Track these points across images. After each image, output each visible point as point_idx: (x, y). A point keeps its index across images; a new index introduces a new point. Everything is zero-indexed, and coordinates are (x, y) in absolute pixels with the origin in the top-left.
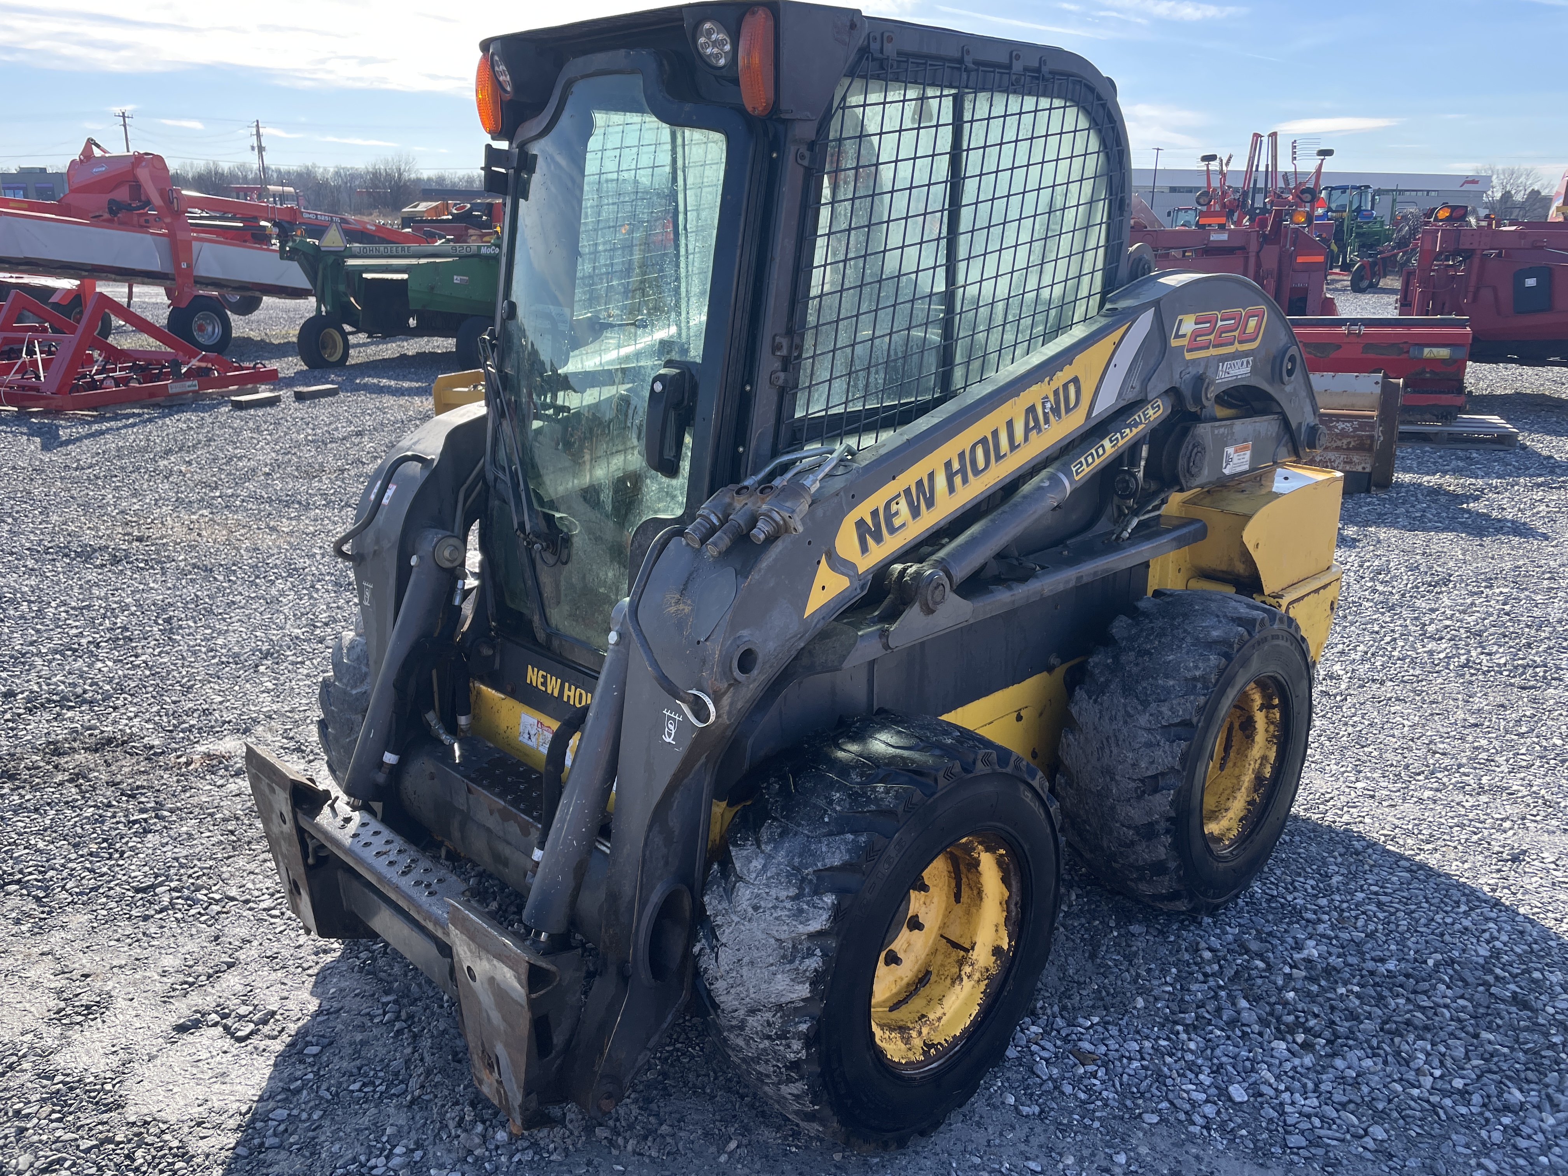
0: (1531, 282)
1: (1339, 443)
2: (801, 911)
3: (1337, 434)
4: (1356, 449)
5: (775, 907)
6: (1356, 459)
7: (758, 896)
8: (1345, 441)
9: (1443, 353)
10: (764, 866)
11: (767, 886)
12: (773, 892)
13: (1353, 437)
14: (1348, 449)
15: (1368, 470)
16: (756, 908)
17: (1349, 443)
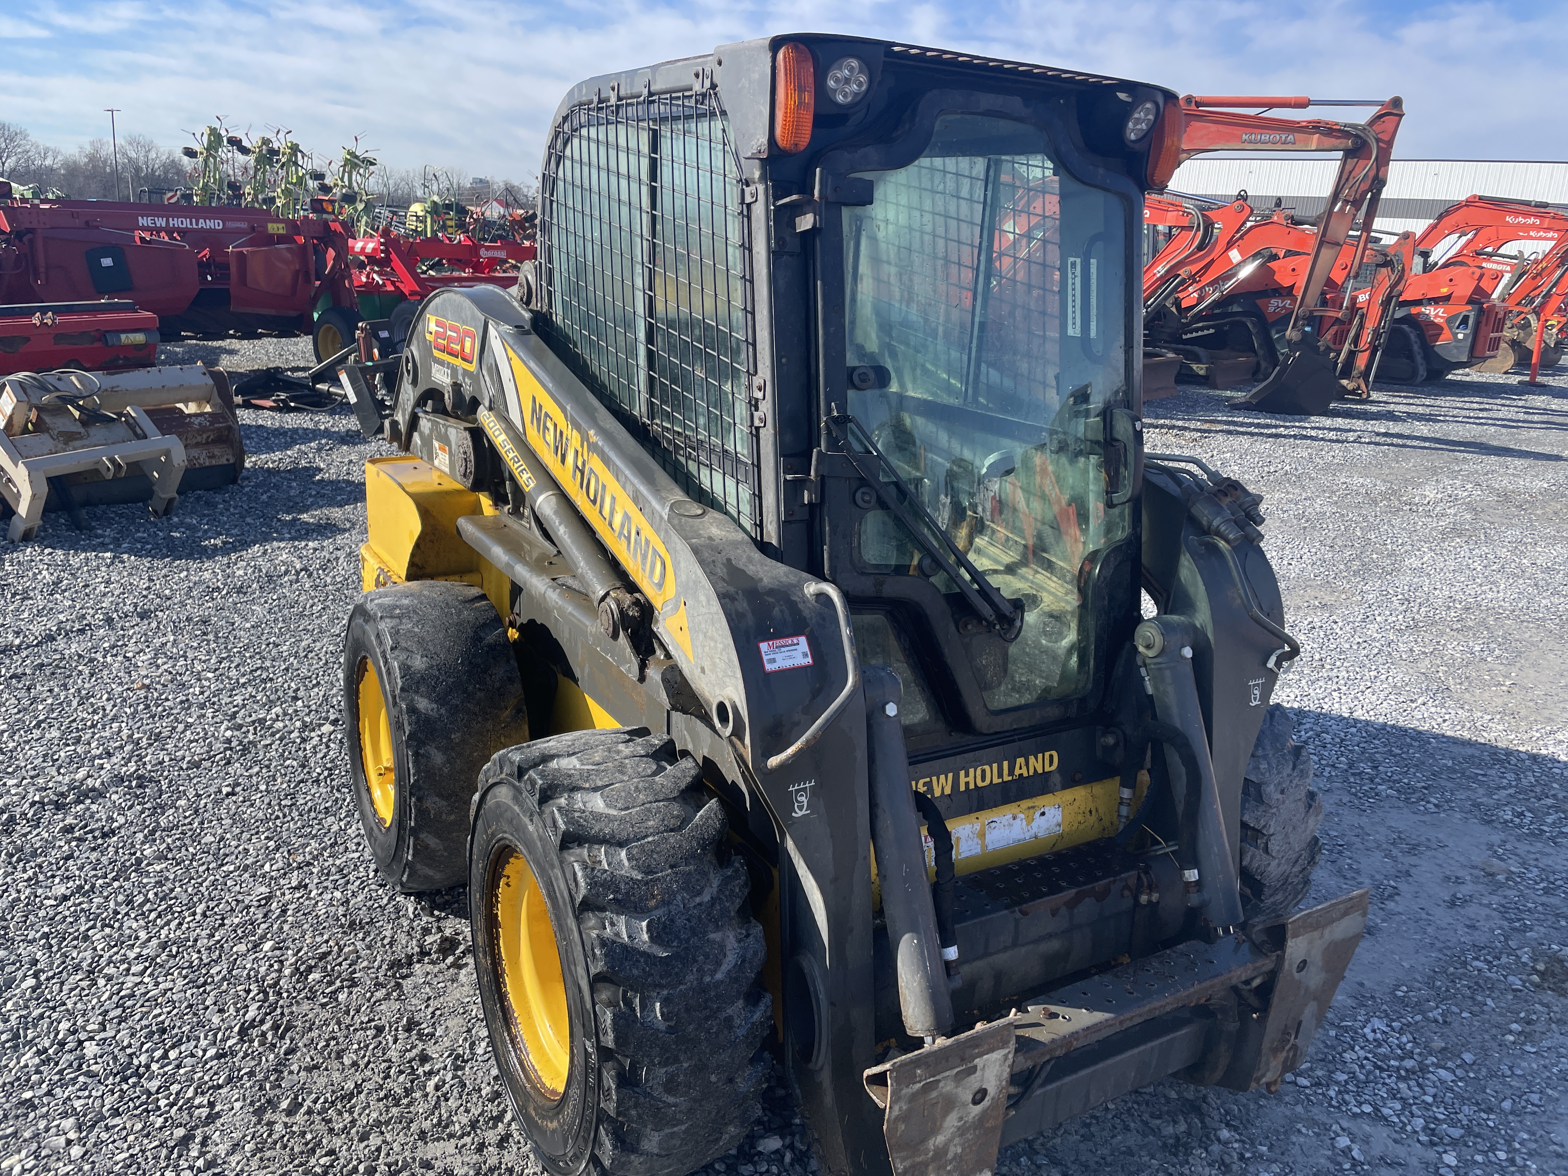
0: (107, 262)
1: (199, 439)
2: (1302, 771)
3: (198, 431)
4: (214, 442)
5: (1291, 782)
6: (217, 451)
7: (1279, 783)
8: (205, 436)
9: (139, 338)
10: (1269, 763)
11: (1279, 773)
12: (1285, 774)
13: (212, 431)
14: (207, 443)
15: (232, 461)
16: (1282, 792)
17: (208, 437)
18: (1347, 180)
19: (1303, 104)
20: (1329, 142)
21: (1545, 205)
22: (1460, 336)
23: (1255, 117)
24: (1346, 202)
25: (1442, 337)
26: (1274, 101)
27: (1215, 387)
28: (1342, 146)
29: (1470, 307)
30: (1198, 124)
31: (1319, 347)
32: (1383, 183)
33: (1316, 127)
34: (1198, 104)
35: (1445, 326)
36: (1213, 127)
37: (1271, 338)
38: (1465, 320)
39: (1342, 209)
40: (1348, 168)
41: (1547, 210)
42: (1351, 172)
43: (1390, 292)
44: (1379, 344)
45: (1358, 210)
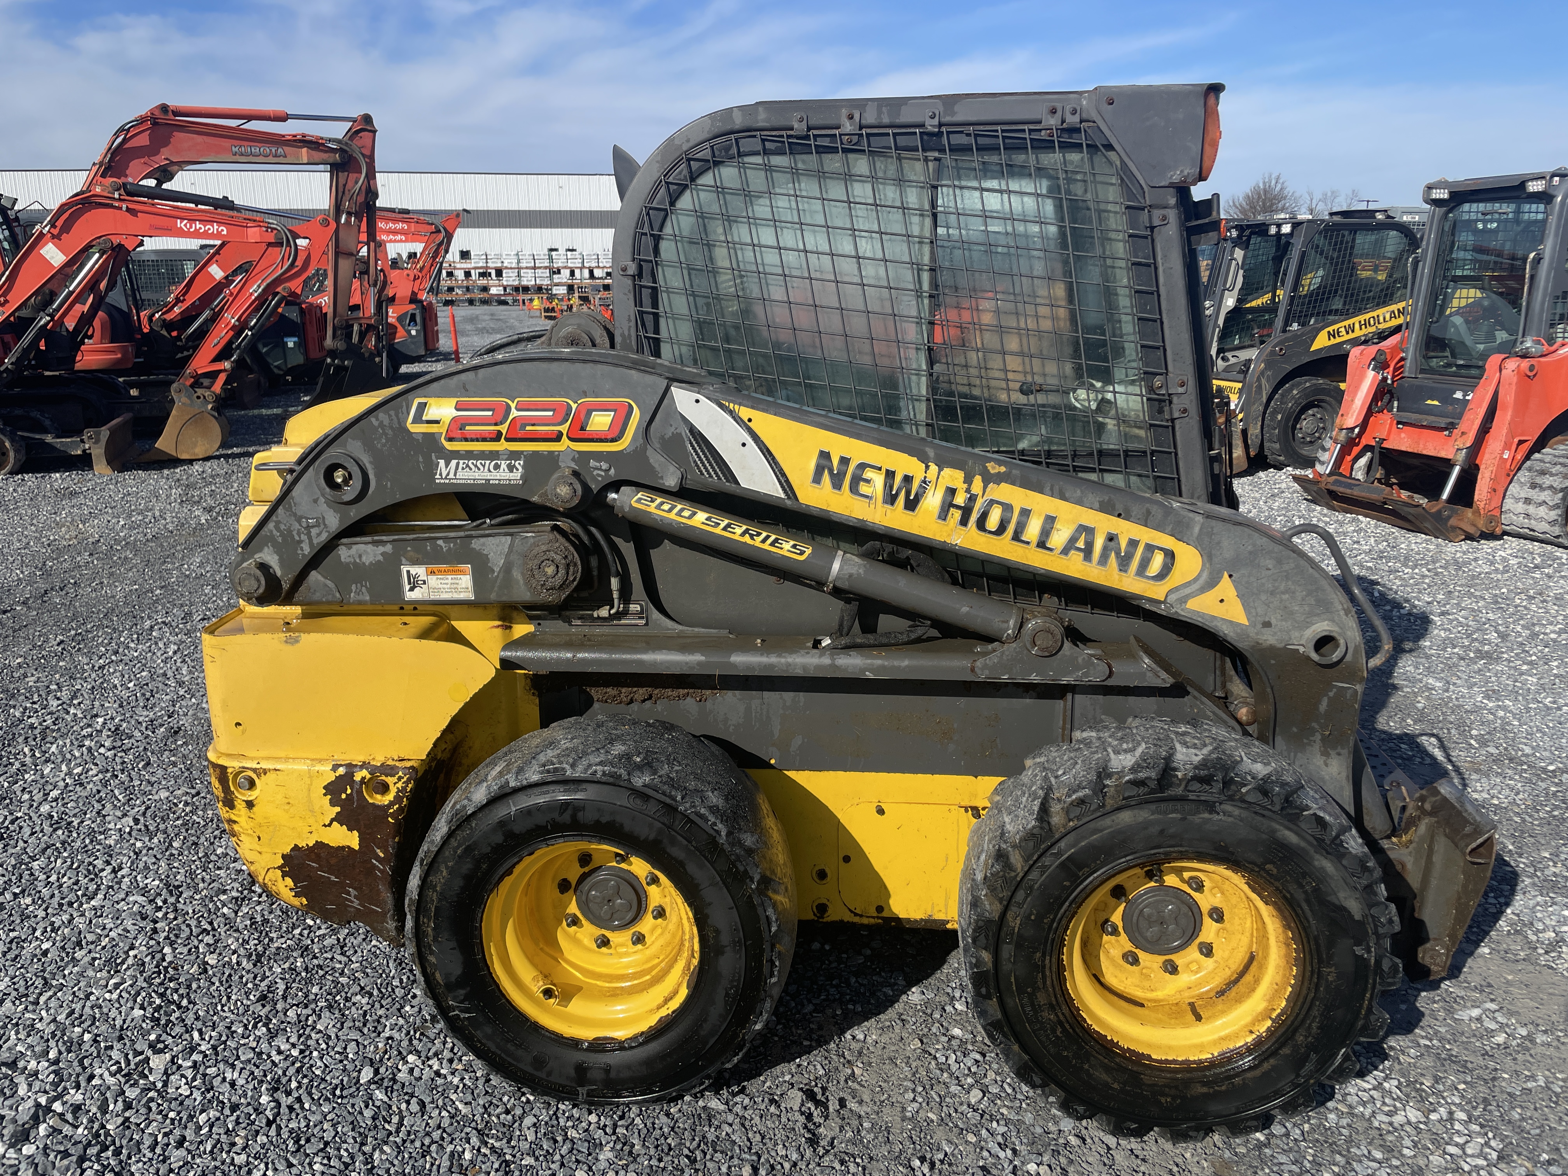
18: (344, 193)
19: (283, 118)
20: (318, 156)
21: (407, 212)
22: (413, 333)
23: (237, 129)
24: (349, 214)
25: (398, 335)
26: (253, 113)
27: (245, 408)
28: (331, 161)
29: (414, 306)
30: (182, 135)
31: (363, 354)
32: (376, 195)
33: (304, 142)
34: (176, 113)
35: (398, 325)
36: (199, 139)
37: (260, 353)
38: (413, 316)
39: (348, 221)
40: (342, 181)
41: (411, 216)
42: (345, 185)
43: (379, 297)
44: (383, 346)
45: (361, 221)
